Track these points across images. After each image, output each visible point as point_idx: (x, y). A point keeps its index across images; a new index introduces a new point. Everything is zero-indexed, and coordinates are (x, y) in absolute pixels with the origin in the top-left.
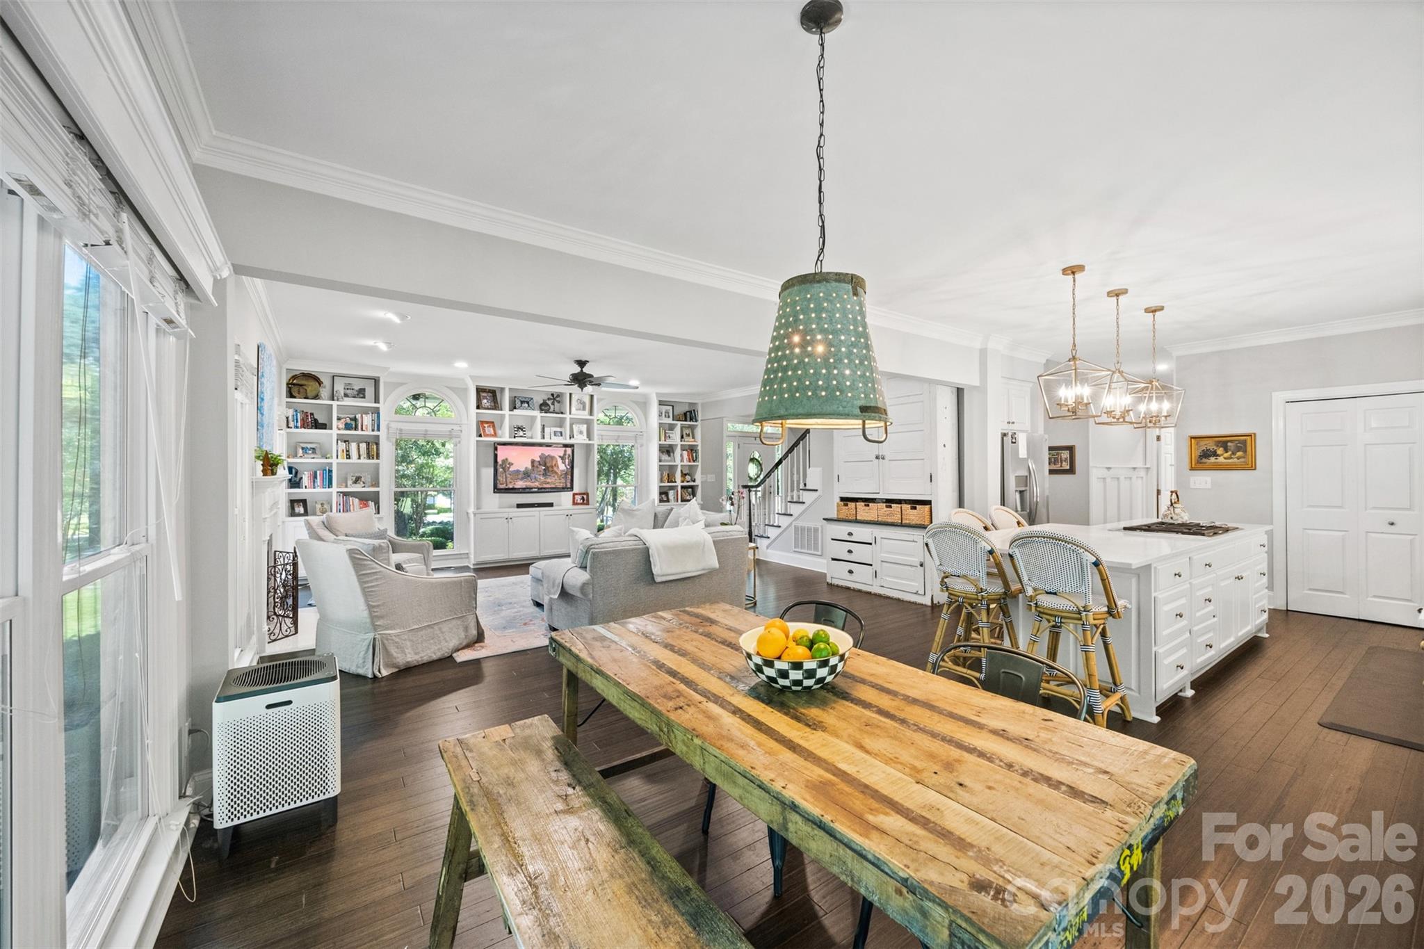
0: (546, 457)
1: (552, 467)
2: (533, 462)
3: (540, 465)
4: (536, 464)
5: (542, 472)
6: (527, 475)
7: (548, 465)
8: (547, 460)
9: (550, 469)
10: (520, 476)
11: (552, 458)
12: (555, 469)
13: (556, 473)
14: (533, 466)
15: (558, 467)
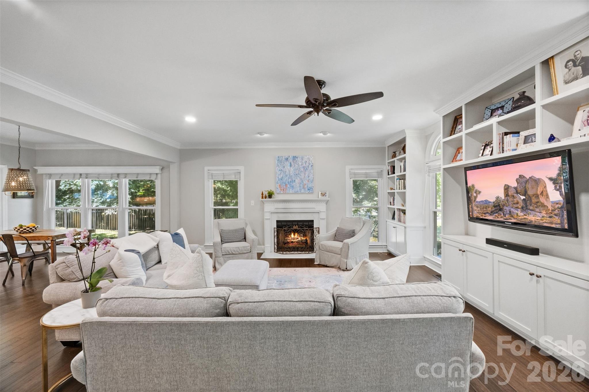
0: (527, 181)
1: (537, 196)
2: (507, 188)
3: (517, 193)
4: (511, 192)
5: (521, 204)
6: (498, 207)
7: (530, 192)
8: (529, 186)
9: (534, 200)
10: (489, 210)
11: (537, 182)
12: (542, 199)
13: (543, 206)
14: (507, 195)
15: (547, 196)
